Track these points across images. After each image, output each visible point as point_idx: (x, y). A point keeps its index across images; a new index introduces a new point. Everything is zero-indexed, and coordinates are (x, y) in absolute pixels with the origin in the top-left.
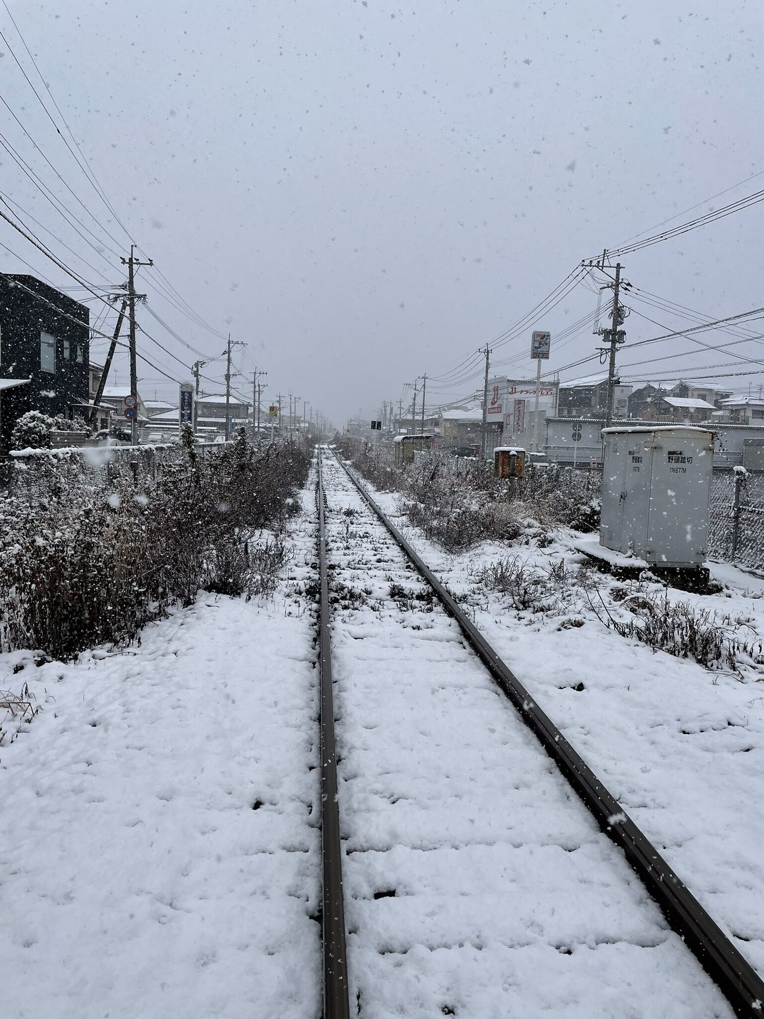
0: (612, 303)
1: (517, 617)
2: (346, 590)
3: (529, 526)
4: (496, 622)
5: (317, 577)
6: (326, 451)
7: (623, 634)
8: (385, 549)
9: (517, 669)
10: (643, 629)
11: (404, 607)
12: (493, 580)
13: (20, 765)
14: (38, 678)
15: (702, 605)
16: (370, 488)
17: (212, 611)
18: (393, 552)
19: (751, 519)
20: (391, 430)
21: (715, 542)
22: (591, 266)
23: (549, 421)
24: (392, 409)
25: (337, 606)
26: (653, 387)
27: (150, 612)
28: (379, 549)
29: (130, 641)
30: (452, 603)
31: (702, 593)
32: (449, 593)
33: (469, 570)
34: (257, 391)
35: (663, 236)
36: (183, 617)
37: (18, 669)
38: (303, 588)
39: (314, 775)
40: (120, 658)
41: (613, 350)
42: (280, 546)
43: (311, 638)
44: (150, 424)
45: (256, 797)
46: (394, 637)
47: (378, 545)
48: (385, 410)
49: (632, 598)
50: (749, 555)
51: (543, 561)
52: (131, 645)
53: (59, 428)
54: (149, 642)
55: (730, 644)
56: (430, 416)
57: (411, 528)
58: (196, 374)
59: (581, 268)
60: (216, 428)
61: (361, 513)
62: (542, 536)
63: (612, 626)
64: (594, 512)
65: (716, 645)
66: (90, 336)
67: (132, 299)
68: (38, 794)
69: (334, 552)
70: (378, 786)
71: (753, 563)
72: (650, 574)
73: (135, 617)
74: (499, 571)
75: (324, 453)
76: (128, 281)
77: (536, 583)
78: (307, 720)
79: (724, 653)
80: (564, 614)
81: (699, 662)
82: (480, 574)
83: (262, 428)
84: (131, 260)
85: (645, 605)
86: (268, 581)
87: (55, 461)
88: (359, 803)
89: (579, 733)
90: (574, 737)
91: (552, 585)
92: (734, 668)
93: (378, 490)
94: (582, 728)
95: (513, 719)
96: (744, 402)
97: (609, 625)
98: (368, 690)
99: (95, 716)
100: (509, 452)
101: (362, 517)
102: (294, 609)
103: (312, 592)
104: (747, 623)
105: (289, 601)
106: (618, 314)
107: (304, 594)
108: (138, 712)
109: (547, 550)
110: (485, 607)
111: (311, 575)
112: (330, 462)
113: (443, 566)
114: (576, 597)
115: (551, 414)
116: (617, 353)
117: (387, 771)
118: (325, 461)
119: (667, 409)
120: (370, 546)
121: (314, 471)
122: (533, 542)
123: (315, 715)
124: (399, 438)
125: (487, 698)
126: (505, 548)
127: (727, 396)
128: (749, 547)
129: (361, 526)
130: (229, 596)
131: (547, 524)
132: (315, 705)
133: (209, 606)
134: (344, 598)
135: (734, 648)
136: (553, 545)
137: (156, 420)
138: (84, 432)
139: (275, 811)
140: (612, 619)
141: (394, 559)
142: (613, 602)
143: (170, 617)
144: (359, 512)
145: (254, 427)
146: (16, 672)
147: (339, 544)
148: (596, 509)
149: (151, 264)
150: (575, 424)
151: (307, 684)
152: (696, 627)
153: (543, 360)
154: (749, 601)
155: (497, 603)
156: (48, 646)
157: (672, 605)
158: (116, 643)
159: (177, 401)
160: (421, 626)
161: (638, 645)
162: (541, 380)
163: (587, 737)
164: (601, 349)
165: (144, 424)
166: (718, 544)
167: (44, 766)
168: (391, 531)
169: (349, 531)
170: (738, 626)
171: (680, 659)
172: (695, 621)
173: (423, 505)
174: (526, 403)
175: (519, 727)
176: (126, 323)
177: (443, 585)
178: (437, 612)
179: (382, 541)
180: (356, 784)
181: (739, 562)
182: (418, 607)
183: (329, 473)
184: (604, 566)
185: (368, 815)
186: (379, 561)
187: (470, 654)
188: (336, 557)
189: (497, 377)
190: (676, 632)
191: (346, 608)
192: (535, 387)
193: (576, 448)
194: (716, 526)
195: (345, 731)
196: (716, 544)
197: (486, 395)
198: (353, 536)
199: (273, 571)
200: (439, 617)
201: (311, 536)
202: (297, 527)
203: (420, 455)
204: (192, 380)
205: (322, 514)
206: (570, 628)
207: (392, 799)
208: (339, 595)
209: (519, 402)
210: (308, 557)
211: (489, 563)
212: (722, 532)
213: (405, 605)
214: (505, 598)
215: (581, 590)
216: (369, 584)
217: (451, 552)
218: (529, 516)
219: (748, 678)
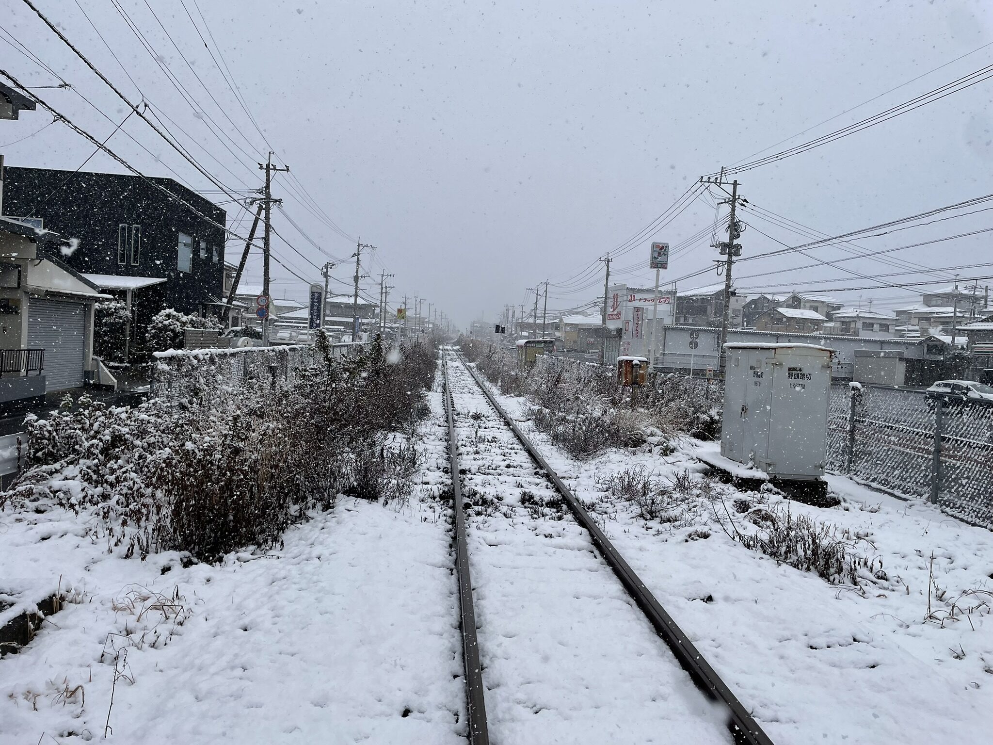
0: (729, 218)
1: (645, 527)
2: (478, 496)
3: (652, 435)
4: (625, 532)
5: (449, 482)
6: (450, 352)
7: (748, 546)
8: (513, 455)
9: (648, 580)
10: (767, 542)
11: (535, 514)
12: (620, 489)
13: (176, 668)
14: (186, 580)
15: (822, 518)
16: (495, 391)
17: (352, 516)
18: (522, 458)
19: (867, 433)
20: (513, 332)
21: (831, 454)
22: (709, 182)
23: (666, 329)
24: (514, 312)
25: (470, 512)
26: (767, 298)
27: (291, 515)
28: (508, 455)
29: (272, 544)
30: (581, 511)
31: (820, 506)
32: (578, 501)
33: (596, 478)
34: (384, 292)
35: (778, 156)
36: (324, 521)
37: (165, 570)
38: (437, 494)
39: (460, 683)
40: (263, 561)
41: (730, 263)
42: (412, 450)
43: (447, 545)
44: (279, 322)
45: (405, 704)
46: (528, 545)
47: (507, 450)
48: (507, 314)
49: (755, 511)
50: (864, 468)
51: (666, 469)
52: (273, 548)
53: (193, 327)
54: (291, 545)
55: (851, 559)
56: (551, 320)
57: (537, 433)
58: (326, 275)
59: (699, 184)
60: (343, 327)
61: (488, 417)
62: (665, 444)
63: (737, 539)
64: (713, 421)
65: (837, 560)
66: (226, 237)
67: (267, 204)
68: (196, 698)
69: (465, 457)
70: (521, 696)
71: (868, 476)
72: (770, 486)
73: (277, 520)
74: (626, 480)
75: (449, 355)
76: (265, 185)
77: (663, 493)
78: (448, 627)
79: (845, 567)
80: (691, 525)
81: (822, 575)
82: (607, 482)
83: (388, 328)
84: (268, 166)
85: (767, 517)
86: (403, 486)
87: (195, 362)
88: (504, 712)
89: (711, 646)
90: (705, 649)
91: (678, 495)
92: (855, 583)
93: (503, 394)
94: (713, 641)
95: (647, 630)
96: (854, 314)
97: (734, 537)
98: (505, 599)
99: (246, 621)
100: (633, 361)
101: (489, 421)
102: (429, 514)
103: (447, 497)
104: (866, 538)
105: (424, 506)
106: (734, 228)
107: (438, 499)
108: (287, 617)
109: (670, 459)
110: (613, 515)
111: (445, 480)
112: (455, 364)
113: (569, 472)
114: (702, 509)
115: (669, 321)
116: (733, 266)
117: (528, 680)
118: (450, 363)
119: (780, 319)
120: (499, 451)
121: (440, 373)
122: (656, 450)
123: (456, 623)
124: (522, 342)
125: (621, 609)
126: (630, 456)
127: (839, 308)
128: (864, 460)
129: (489, 430)
130: (367, 501)
131: (669, 433)
132: (455, 611)
133: (348, 510)
134: (476, 504)
135: (855, 562)
136: (675, 454)
137: (285, 318)
138: (217, 330)
139: (423, 719)
140: (737, 532)
141: (523, 464)
142: (736, 513)
143: (311, 520)
144: (486, 415)
145: (381, 327)
146: (163, 573)
147: (469, 449)
148: (715, 418)
149: (288, 170)
150: (693, 332)
151: (447, 592)
152: (817, 541)
153: (661, 270)
154: (866, 515)
155: (625, 513)
156: (194, 548)
157: (794, 518)
158: (259, 545)
159: (307, 301)
160: (553, 535)
161: (762, 558)
162: (660, 289)
163: (719, 650)
164: (718, 261)
165: (272, 322)
166: (834, 456)
167: (200, 670)
168: (518, 436)
169: (478, 435)
170: (857, 541)
171: (803, 573)
172: (817, 535)
173: (548, 411)
174: (644, 311)
175: (652, 639)
176: (261, 225)
177: (572, 493)
178: (567, 520)
179: (510, 446)
180: (499, 692)
181: (855, 474)
182: (549, 514)
183: (454, 375)
184: (726, 477)
185: (513, 724)
186: (508, 466)
187: (602, 564)
188: (466, 462)
189: (617, 285)
190: (799, 546)
191: (479, 514)
192: (654, 296)
193: (693, 356)
194: (832, 438)
195: (486, 640)
196: (832, 456)
197: (605, 303)
198: (482, 440)
199: (407, 476)
200: (569, 525)
201: (441, 439)
202: (428, 430)
203: (543, 359)
204: (322, 281)
205: (451, 417)
206: (697, 540)
207: (535, 709)
208: (471, 501)
209: (638, 309)
210: (440, 461)
211: (616, 472)
212: (838, 445)
213: (536, 512)
214: (632, 508)
215: (706, 501)
216: (501, 490)
217: (576, 458)
218: (651, 425)
219: (870, 593)
